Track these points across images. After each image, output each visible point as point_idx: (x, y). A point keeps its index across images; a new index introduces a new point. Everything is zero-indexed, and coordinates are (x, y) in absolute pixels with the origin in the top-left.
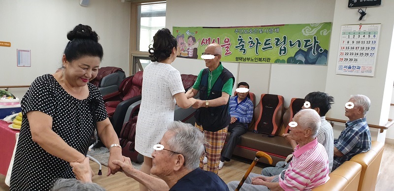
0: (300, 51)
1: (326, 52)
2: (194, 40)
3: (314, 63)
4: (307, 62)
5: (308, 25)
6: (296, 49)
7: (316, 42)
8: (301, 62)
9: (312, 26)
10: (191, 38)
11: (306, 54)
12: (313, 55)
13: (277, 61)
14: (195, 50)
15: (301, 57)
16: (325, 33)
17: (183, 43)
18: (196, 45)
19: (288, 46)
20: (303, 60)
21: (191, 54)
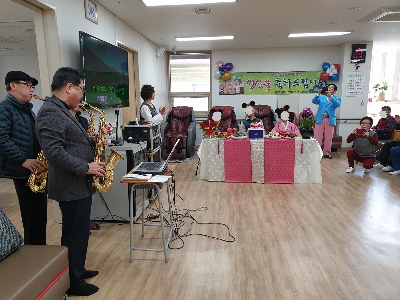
0: (317, 86)
5: (321, 71)
6: (314, 85)
10: (237, 81)
13: (303, 92)
14: (242, 89)
18: (243, 85)
19: (309, 83)
21: (238, 92)
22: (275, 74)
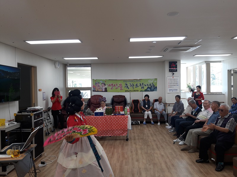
0: (148, 87)
1: (156, 87)
2: (105, 85)
3: (153, 91)
4: (151, 91)
5: (150, 79)
6: (147, 87)
7: (153, 84)
8: (149, 91)
9: (151, 80)
10: (103, 84)
11: (150, 88)
12: (153, 88)
13: (141, 91)
14: (106, 89)
15: (149, 89)
16: (155, 82)
17: (99, 86)
18: (106, 87)
19: (144, 86)
20: (150, 90)
21: (104, 90)
22: (124, 81)
